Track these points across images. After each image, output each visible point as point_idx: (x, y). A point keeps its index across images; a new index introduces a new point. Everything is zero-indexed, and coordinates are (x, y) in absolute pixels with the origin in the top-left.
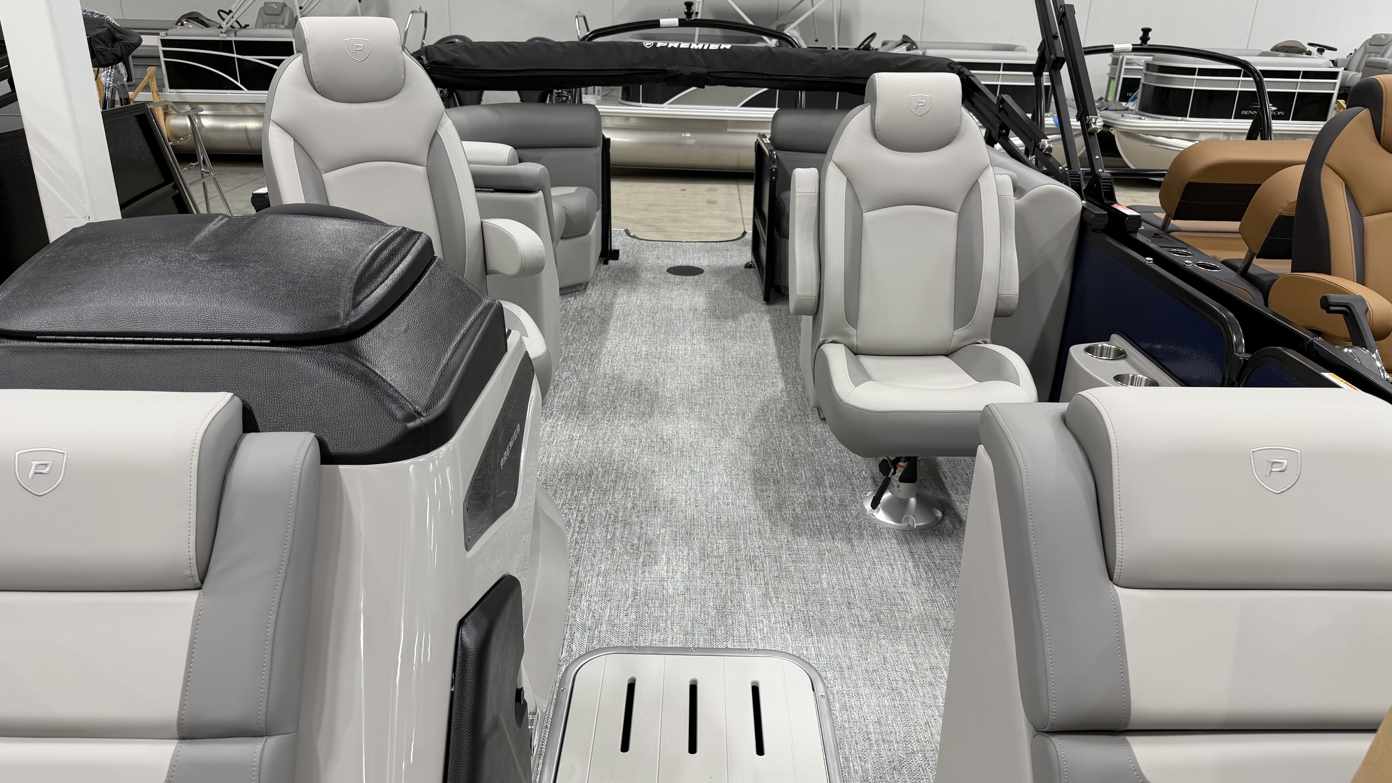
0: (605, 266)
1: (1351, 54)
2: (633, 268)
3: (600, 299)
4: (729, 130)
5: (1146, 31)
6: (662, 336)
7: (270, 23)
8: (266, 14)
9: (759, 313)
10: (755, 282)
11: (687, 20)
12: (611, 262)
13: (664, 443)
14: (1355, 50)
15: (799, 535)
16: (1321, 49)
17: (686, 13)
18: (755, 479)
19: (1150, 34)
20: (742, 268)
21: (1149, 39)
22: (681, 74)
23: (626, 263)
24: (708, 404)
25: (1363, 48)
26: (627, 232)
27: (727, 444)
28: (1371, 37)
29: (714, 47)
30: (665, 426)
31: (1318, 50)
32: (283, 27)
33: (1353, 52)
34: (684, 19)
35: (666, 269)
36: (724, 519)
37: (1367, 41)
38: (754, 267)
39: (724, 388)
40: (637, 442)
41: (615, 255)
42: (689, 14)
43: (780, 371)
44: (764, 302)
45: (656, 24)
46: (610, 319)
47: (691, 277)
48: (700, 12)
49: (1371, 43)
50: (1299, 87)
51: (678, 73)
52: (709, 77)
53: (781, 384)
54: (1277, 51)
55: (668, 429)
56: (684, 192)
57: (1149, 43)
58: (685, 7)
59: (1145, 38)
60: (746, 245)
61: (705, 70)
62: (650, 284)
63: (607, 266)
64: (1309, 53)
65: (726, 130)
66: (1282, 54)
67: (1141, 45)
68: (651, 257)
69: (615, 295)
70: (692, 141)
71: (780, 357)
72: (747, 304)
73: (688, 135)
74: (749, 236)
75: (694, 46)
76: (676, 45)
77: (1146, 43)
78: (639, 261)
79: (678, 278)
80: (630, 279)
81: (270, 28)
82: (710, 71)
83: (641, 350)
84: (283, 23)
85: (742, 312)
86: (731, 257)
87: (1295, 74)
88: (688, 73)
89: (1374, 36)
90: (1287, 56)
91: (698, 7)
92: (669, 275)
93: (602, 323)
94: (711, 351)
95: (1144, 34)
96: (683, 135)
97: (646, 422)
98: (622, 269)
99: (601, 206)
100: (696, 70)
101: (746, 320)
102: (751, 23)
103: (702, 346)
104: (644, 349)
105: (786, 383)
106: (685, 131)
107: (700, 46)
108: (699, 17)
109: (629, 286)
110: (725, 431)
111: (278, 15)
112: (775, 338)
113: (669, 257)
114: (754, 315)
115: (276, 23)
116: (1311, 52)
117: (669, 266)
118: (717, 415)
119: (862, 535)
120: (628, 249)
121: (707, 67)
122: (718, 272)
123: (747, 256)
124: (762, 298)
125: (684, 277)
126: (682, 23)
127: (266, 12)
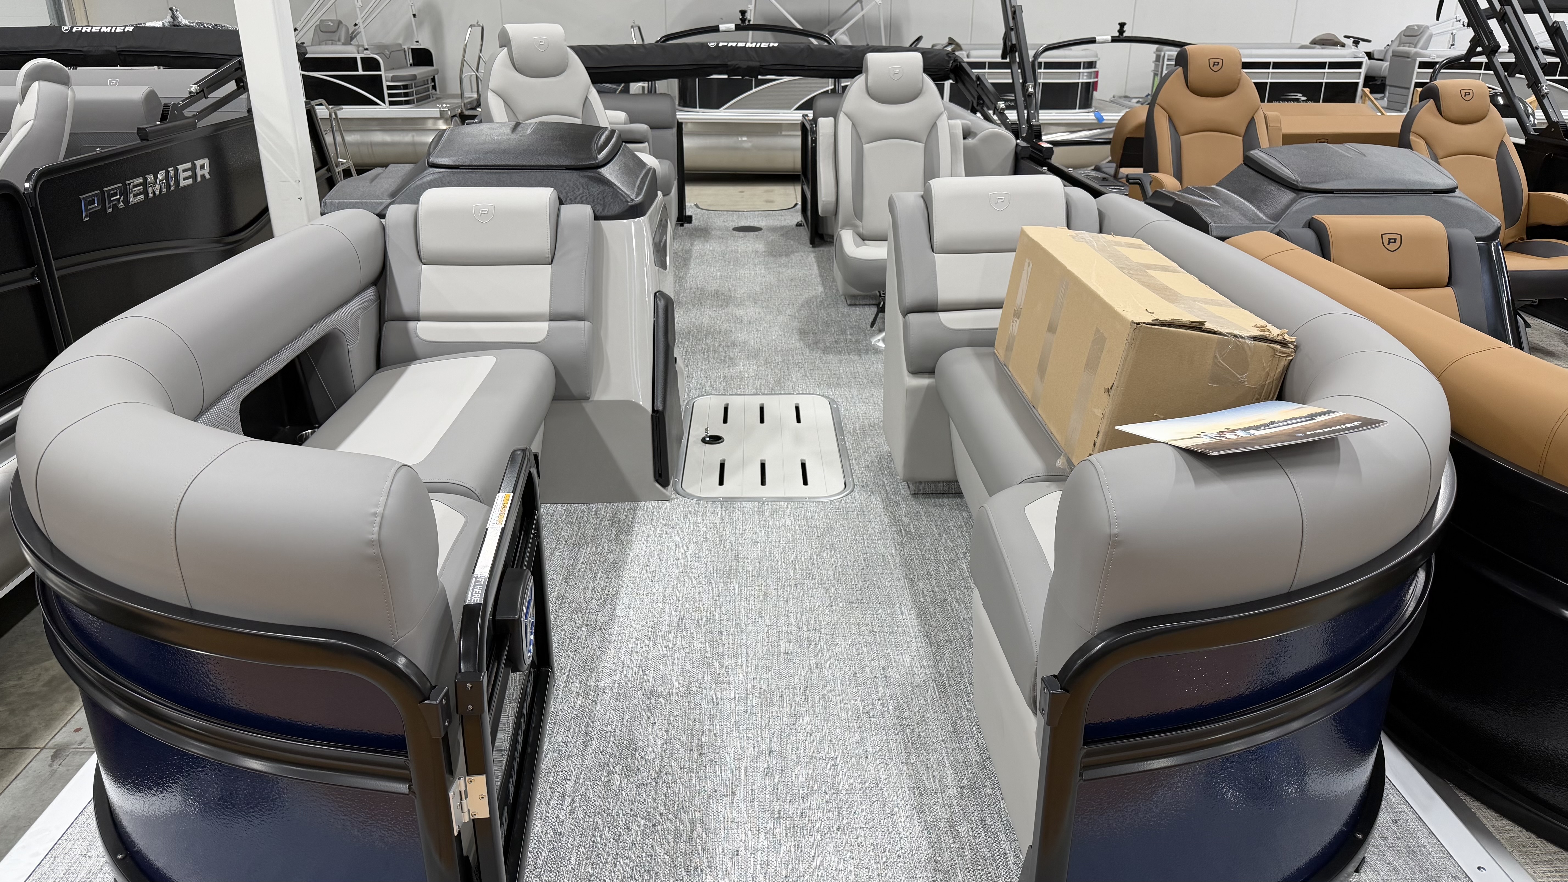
0: (682, 228)
1: (1388, 45)
2: (705, 228)
3: (681, 247)
4: (783, 133)
5: (1122, 25)
6: (732, 267)
7: (326, 41)
8: (322, 31)
9: (806, 253)
10: (805, 234)
11: (742, 25)
12: (686, 225)
13: (737, 318)
14: (1392, 41)
15: (827, 354)
16: (1356, 42)
17: (740, 19)
18: (801, 333)
19: (1126, 28)
20: (794, 226)
21: (1124, 31)
22: (739, 68)
23: (698, 226)
24: (768, 300)
25: (1398, 39)
26: (697, 206)
27: (781, 318)
28: (1405, 28)
29: (764, 45)
30: (737, 311)
31: (1354, 42)
32: (340, 43)
33: (1390, 43)
34: (740, 25)
35: (731, 229)
36: (779, 349)
37: (1402, 32)
38: (804, 225)
39: (779, 292)
40: (719, 318)
41: (689, 219)
42: (743, 20)
43: (821, 283)
44: (811, 246)
45: (715, 29)
46: (691, 257)
47: (752, 233)
48: (752, 19)
49: (1405, 34)
50: (1326, 77)
51: (737, 66)
52: (761, 69)
53: (820, 289)
54: (1315, 44)
55: (740, 312)
56: (743, 194)
57: (1125, 35)
58: (740, 14)
59: (1121, 31)
60: (797, 212)
61: (758, 64)
62: (720, 238)
63: (684, 228)
64: (1343, 45)
65: (781, 133)
66: (1318, 46)
67: (1119, 37)
68: (718, 221)
69: (692, 244)
70: (748, 145)
71: (821, 276)
72: (798, 248)
73: (745, 139)
74: (799, 207)
75: (749, 45)
76: (734, 45)
77: (1122, 35)
78: (709, 224)
79: (741, 234)
80: (703, 235)
81: (326, 44)
82: (762, 64)
83: (717, 275)
84: (339, 40)
85: (792, 252)
86: (785, 220)
87: (1321, 65)
88: (745, 67)
89: (1407, 27)
90: (1323, 48)
91: (750, 16)
92: (735, 232)
93: (685, 261)
94: (769, 273)
95: (1120, 27)
96: (740, 139)
97: (724, 309)
98: (696, 229)
99: (677, 177)
100: (751, 64)
101: (795, 258)
102: (799, 27)
103: (762, 272)
104: (719, 274)
105: (825, 289)
106: (742, 135)
107: (754, 45)
108: (751, 23)
109: (703, 239)
110: (779, 312)
111: (335, 32)
112: (819, 266)
113: (734, 221)
114: (803, 254)
115: (332, 40)
116: (1345, 44)
117: (734, 227)
118: (775, 305)
119: (868, 353)
120: (699, 216)
121: (759, 62)
122: (773, 229)
123: (798, 217)
124: (808, 241)
125: (747, 233)
126: (738, 28)
127: (322, 30)
